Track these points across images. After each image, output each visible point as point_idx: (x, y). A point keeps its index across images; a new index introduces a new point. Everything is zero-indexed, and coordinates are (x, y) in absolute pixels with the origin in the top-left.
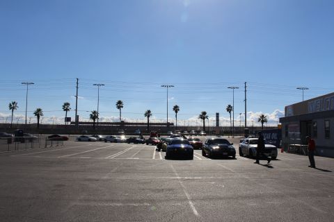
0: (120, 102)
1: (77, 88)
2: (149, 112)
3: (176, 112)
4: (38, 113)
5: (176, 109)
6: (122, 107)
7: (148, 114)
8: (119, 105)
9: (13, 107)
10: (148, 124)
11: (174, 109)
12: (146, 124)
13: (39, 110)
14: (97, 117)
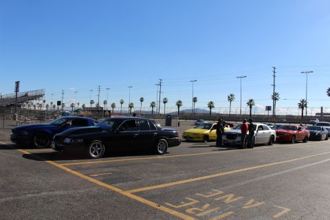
1: (274, 76)
4: (251, 103)
9: (231, 98)
13: (251, 101)
14: (306, 106)
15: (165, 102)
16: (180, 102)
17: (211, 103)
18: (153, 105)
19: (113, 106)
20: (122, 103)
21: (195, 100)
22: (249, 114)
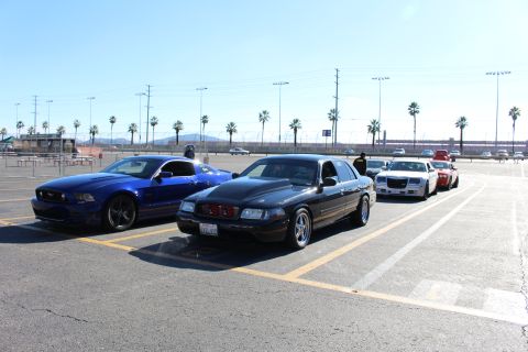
0: (413, 105)
2: (463, 119)
3: (515, 118)
4: (295, 126)
5: (514, 114)
6: (417, 112)
7: (462, 124)
8: (413, 109)
9: (263, 117)
10: (461, 142)
11: (510, 114)
12: (457, 142)
13: (296, 121)
14: (378, 129)
15: (153, 124)
16: (179, 123)
17: (232, 124)
18: (132, 130)
19: (61, 130)
20: (76, 126)
21: (205, 120)
22: (293, 141)
